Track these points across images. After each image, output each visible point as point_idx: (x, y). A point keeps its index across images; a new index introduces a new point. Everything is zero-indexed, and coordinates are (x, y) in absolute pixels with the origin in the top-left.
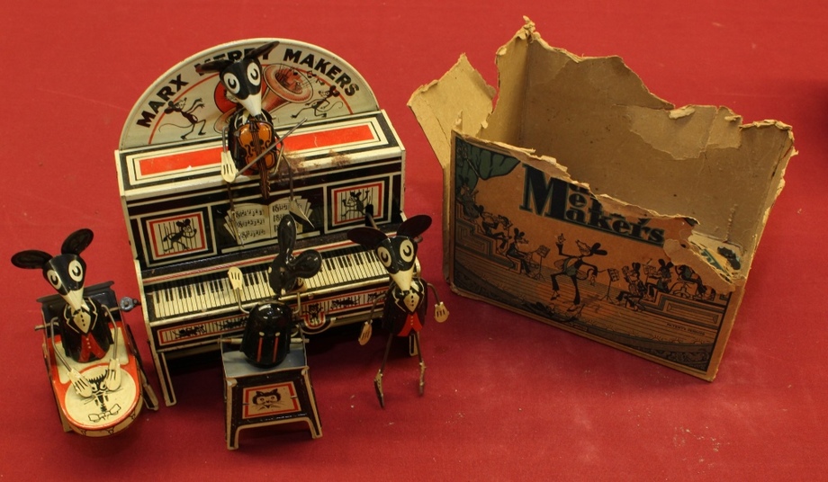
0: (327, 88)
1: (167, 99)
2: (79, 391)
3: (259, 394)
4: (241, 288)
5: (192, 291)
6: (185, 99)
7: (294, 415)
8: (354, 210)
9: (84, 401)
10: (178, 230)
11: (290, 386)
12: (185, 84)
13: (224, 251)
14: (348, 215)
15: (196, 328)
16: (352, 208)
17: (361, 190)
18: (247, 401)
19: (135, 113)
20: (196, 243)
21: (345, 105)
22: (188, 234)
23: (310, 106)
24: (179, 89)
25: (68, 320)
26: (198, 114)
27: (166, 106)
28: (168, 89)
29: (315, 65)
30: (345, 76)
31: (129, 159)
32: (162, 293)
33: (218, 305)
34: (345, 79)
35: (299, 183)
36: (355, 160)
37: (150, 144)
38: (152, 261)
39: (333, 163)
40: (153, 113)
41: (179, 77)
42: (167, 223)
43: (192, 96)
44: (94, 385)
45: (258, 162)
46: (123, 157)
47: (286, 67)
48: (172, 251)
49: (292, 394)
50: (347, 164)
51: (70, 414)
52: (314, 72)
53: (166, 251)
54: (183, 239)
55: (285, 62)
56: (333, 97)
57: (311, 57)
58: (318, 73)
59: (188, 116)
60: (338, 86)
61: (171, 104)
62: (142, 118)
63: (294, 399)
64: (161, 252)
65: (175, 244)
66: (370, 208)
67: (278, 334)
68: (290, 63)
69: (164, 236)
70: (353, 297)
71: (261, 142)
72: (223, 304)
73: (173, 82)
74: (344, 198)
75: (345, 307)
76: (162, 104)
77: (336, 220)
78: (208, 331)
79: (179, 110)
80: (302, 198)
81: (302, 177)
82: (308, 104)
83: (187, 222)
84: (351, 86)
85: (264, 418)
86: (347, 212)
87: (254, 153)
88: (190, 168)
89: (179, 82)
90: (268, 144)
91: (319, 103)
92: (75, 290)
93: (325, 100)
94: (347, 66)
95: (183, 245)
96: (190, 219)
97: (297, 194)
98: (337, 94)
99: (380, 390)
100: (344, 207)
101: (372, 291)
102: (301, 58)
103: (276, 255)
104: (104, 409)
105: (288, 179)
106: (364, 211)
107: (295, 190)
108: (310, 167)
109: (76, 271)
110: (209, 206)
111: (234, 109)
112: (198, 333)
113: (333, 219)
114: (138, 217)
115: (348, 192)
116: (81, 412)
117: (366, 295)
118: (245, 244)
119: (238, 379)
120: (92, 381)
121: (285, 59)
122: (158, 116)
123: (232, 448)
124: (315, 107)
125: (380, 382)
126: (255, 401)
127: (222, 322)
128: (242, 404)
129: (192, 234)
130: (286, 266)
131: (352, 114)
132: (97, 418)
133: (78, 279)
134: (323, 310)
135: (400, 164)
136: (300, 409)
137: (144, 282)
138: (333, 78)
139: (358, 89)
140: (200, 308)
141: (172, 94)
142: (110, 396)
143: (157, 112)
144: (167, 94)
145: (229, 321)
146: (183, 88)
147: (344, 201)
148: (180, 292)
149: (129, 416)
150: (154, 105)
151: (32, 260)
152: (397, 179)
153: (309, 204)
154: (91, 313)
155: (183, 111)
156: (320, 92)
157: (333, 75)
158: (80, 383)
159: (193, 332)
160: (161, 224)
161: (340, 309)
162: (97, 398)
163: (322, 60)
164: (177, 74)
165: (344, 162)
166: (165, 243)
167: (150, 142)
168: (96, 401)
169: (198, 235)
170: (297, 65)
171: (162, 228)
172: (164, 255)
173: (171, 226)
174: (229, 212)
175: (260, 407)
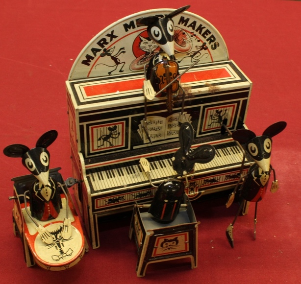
0: (201, 44)
1: (103, 47)
2: (44, 240)
3: (166, 241)
4: (150, 171)
5: (115, 173)
6: (114, 47)
7: (184, 253)
8: (216, 122)
9: (47, 247)
10: (108, 132)
11: (186, 235)
12: (115, 37)
13: (135, 148)
14: (212, 125)
15: (119, 198)
16: (215, 121)
17: (223, 109)
18: (157, 245)
19: (81, 56)
20: (118, 142)
21: (209, 56)
22: (114, 136)
23: (189, 55)
24: (111, 40)
25: (37, 192)
26: (121, 58)
27: (102, 52)
28: (104, 40)
29: (196, 28)
30: (212, 36)
31: (76, 86)
32: (95, 175)
33: (134, 182)
34: (212, 39)
35: (187, 103)
36: (222, 89)
37: (88, 78)
38: (89, 154)
39: (209, 91)
40: (93, 56)
41: (112, 32)
42: (102, 128)
43: (118, 46)
44: (54, 236)
45: (167, 89)
46: (72, 85)
47: (179, 29)
48: (103, 147)
49: (186, 240)
50: (217, 91)
51: (39, 256)
52: (195, 33)
53: (99, 147)
54: (111, 139)
55: (178, 25)
56: (203, 50)
57: (195, 23)
58: (197, 34)
59: (115, 59)
60: (207, 43)
61: (105, 50)
62: (85, 59)
63: (186, 244)
64: (95, 148)
65: (105, 142)
66: (225, 121)
67: (176, 201)
68: (182, 26)
69: (99, 137)
70: (216, 177)
71: (171, 74)
72: (137, 182)
73: (108, 35)
74: (212, 114)
75: (211, 184)
76: (99, 50)
77: (204, 128)
78: (126, 200)
79: (109, 55)
80: (187, 113)
81: (190, 99)
82: (188, 54)
83: (115, 127)
84: (215, 44)
85: (165, 256)
86: (212, 123)
87: (165, 81)
88: (118, 92)
89: (112, 36)
90: (175, 75)
91: (195, 54)
92: (44, 172)
93: (198, 52)
94: (215, 31)
95: (110, 143)
96: (117, 125)
97: (185, 110)
98: (206, 49)
99: (231, 237)
100: (211, 120)
101: (228, 174)
102: (189, 23)
103: (178, 148)
104: (62, 252)
105: (181, 100)
106: (222, 123)
107: (185, 108)
108: (195, 93)
109: (45, 159)
110: (130, 117)
111: (144, 55)
112: (120, 201)
113: (203, 128)
114: (85, 124)
115: (215, 110)
116: (46, 254)
117: (224, 176)
118: (154, 142)
119: (154, 231)
120: (52, 233)
121: (179, 24)
122: (96, 58)
123: (141, 276)
124: (192, 56)
125: (231, 231)
126: (162, 246)
127: (136, 194)
128: (153, 247)
129: (117, 136)
130: (186, 156)
131: (213, 62)
132: (57, 258)
133: (46, 164)
134: (197, 186)
135: (248, 93)
136: (188, 250)
137: (86, 167)
138: (205, 37)
139: (218, 46)
140: (122, 185)
141: (107, 43)
142: (65, 243)
143: (95, 55)
144: (103, 43)
145: (140, 193)
146: (114, 40)
147: (211, 116)
148: (107, 174)
149: (79, 256)
150: (95, 51)
151: (17, 151)
152: (245, 102)
153: (191, 117)
154: (51, 188)
155: (112, 55)
156: (196, 47)
157: (205, 35)
158: (45, 235)
159: (117, 200)
160: (99, 128)
161: (208, 185)
162: (56, 245)
163: (201, 25)
164: (111, 30)
165: (216, 90)
166: (99, 142)
167: (88, 76)
168: (56, 247)
169: (120, 137)
170: (185, 28)
171: (99, 131)
172: (98, 150)
173: (105, 130)
174: (142, 121)
175: (164, 249)
